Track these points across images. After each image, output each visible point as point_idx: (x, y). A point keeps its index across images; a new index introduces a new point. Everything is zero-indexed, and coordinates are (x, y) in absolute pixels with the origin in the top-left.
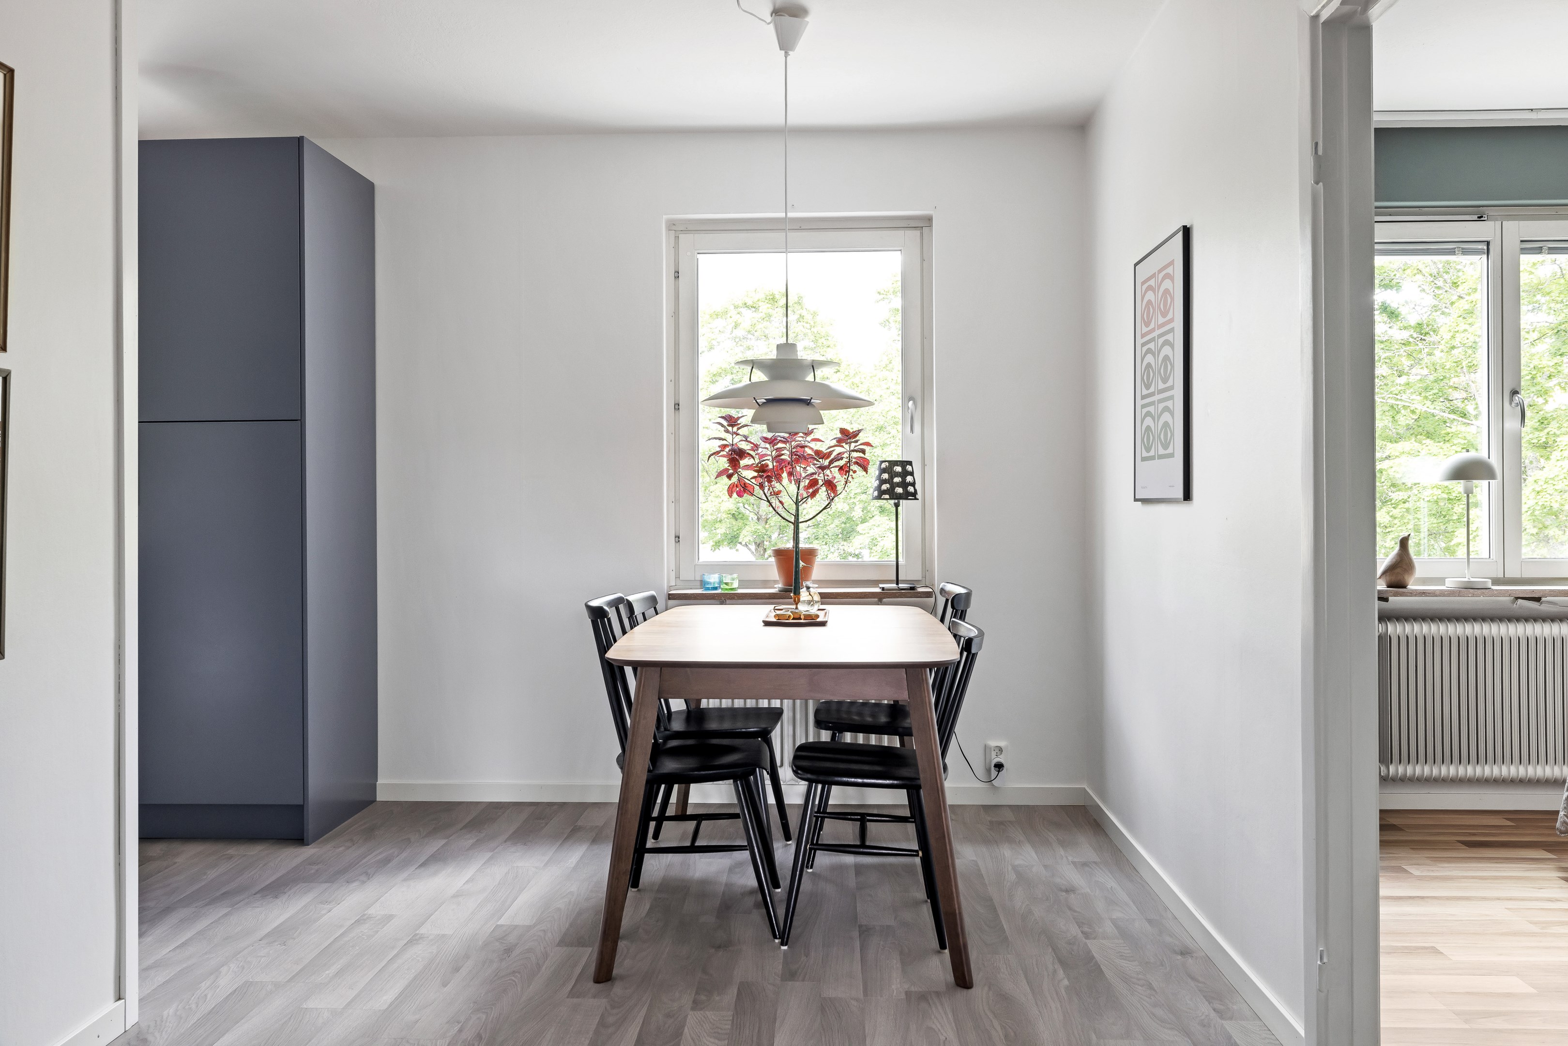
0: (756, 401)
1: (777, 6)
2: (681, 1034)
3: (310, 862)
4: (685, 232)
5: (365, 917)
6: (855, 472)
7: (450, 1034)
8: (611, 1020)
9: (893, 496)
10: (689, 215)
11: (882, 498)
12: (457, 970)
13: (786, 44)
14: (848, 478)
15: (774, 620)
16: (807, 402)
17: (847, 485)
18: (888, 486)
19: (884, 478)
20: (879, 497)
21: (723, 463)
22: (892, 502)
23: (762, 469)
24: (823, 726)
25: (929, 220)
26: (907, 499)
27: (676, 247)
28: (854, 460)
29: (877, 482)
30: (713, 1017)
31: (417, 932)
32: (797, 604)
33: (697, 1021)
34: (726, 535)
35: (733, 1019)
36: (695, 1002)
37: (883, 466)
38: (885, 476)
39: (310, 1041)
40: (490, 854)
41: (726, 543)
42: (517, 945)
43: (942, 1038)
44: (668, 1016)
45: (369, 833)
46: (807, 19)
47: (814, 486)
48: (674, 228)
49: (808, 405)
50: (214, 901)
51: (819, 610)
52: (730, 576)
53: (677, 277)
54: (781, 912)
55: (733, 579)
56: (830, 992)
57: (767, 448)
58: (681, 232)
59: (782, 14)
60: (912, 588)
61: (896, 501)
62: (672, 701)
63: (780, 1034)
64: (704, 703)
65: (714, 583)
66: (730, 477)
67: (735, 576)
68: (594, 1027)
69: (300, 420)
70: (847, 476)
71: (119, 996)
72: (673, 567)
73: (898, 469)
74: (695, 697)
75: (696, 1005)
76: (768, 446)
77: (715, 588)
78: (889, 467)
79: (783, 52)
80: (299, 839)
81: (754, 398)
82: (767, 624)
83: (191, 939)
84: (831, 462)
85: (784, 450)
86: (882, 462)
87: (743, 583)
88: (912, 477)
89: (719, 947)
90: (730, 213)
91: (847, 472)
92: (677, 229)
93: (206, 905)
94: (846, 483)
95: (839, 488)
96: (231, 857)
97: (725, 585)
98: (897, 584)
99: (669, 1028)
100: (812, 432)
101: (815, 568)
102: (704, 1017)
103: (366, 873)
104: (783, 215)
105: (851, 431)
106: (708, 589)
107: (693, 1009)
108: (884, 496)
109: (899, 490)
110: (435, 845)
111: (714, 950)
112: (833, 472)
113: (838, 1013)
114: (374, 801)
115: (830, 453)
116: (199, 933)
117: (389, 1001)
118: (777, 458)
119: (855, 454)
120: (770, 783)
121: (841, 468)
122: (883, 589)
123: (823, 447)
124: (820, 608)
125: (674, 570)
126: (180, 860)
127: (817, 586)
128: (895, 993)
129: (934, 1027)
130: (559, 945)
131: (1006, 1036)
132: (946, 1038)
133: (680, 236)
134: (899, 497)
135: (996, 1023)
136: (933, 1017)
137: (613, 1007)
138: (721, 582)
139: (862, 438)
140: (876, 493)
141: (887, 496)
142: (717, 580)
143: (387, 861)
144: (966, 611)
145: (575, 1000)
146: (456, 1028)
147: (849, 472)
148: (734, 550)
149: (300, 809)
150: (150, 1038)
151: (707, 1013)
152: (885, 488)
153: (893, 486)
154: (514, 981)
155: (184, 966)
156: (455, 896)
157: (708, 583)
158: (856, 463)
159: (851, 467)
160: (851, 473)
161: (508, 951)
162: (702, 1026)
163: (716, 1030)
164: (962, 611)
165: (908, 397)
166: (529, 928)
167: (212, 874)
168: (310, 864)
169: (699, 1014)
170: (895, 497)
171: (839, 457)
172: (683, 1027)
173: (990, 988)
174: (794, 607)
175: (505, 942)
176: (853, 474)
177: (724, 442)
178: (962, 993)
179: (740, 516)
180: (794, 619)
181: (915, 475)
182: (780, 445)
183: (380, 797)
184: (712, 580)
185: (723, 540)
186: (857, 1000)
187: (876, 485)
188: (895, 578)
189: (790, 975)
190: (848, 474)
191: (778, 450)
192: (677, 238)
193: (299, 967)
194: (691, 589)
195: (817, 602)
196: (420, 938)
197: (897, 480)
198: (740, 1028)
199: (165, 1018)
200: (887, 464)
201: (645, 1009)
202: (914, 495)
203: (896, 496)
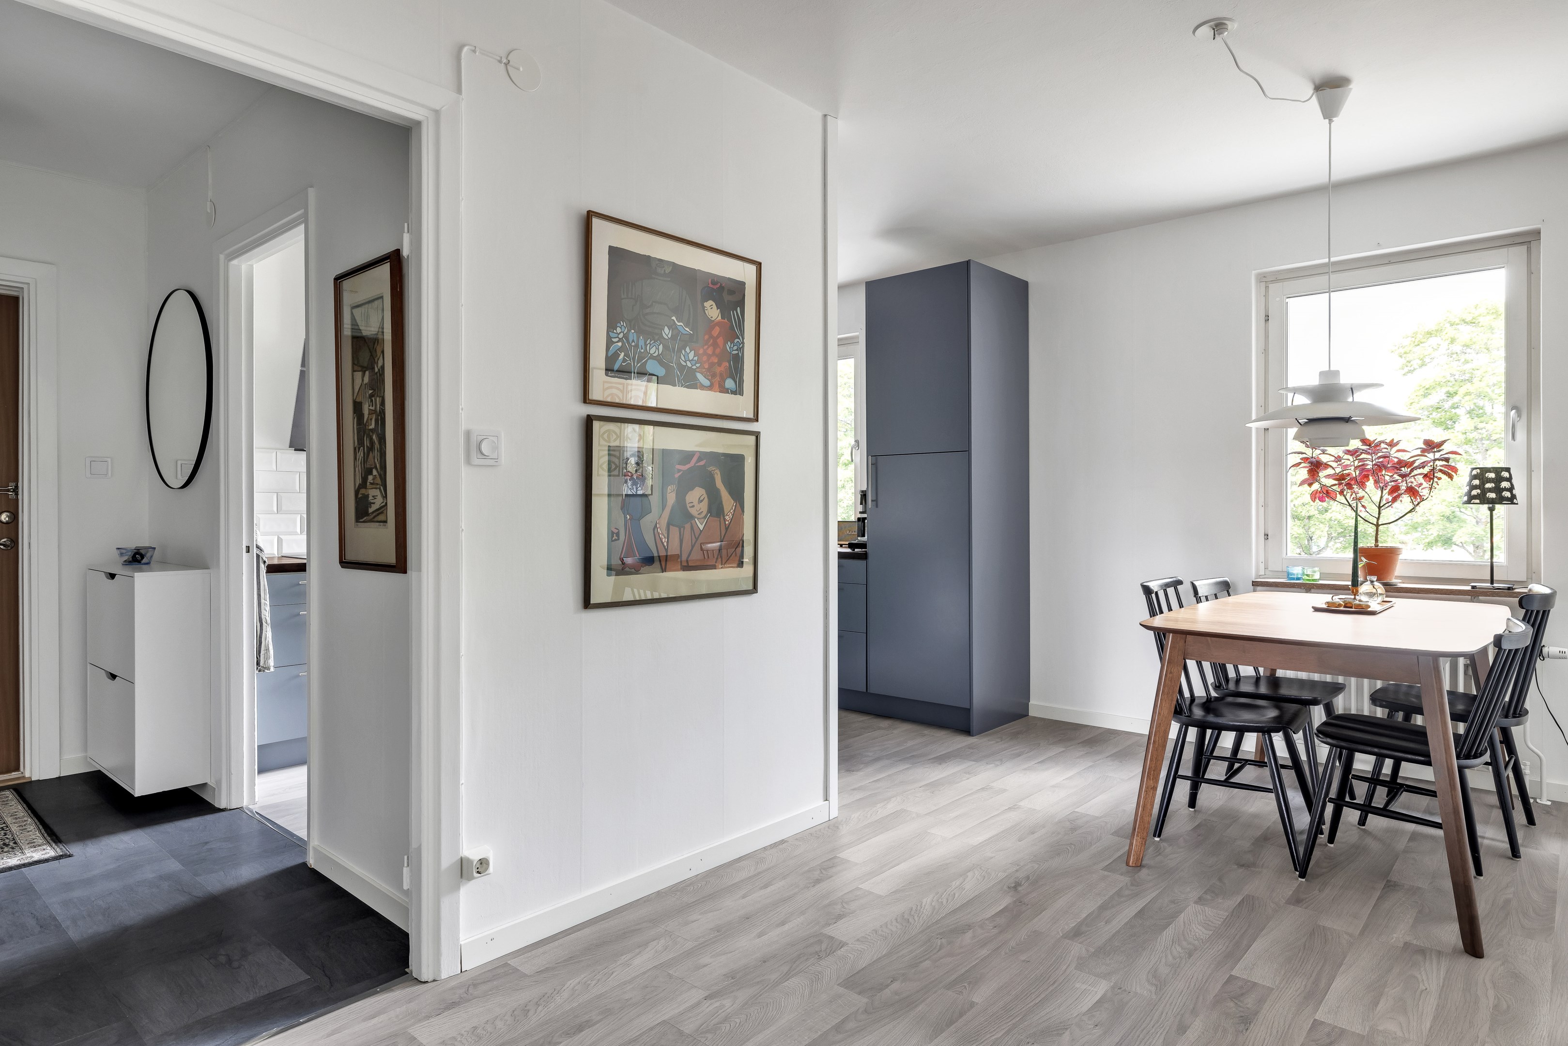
0: (1298, 421)
1: (1317, 82)
2: (1177, 917)
3: (970, 747)
4: (1276, 281)
5: (988, 787)
6: (1439, 479)
7: (1010, 871)
8: (1127, 892)
9: (1484, 501)
10: (1273, 268)
11: (1472, 502)
12: (1033, 833)
13: (1329, 112)
14: (1432, 484)
15: (1325, 606)
16: (1347, 420)
17: (1432, 491)
18: (1479, 491)
19: (1474, 484)
20: (1469, 502)
21: (1303, 473)
22: (1486, 506)
23: (1340, 478)
24: (1378, 703)
25: (1536, 234)
26: (1501, 503)
27: (1266, 296)
28: (1438, 468)
29: (1468, 487)
30: (1209, 912)
31: (1018, 804)
32: (1355, 595)
33: (1195, 912)
34: (1439, 536)
35: (1226, 918)
36: (1200, 898)
37: (1474, 472)
38: (1476, 482)
39: (923, 851)
40: (1092, 764)
41: (1440, 544)
42: (1081, 827)
43: (1422, 987)
44: (1173, 902)
45: (1015, 735)
46: (1350, 87)
47: (1395, 492)
48: (1265, 279)
49: (1347, 422)
50: (904, 760)
51: (1383, 601)
52: (1311, 570)
53: (1267, 320)
54: (1301, 850)
55: (1315, 572)
56: (1327, 922)
57: (1349, 460)
58: (1270, 282)
59: (1325, 88)
60: (1509, 589)
61: (1491, 505)
62: (1241, 668)
63: (1262, 940)
64: (1280, 673)
65: (1297, 574)
66: (1310, 485)
67: (1316, 569)
68: (1111, 893)
69: (968, 451)
70: (1432, 482)
71: (826, 799)
72: (1262, 559)
73: (1492, 475)
74: (1221, 662)
75: (1200, 900)
76: (1350, 458)
77: (1298, 579)
78: (1481, 474)
79: (1327, 121)
80: (967, 731)
81: (1296, 419)
82: (1317, 610)
83: (883, 778)
84: (1412, 471)
85: (1367, 461)
86: (1473, 469)
87: (1323, 576)
88: (1509, 483)
89: (1243, 866)
90: (1315, 260)
91: (1431, 479)
92: (1267, 280)
93: (899, 761)
94: (1431, 489)
95: (1424, 492)
96: (924, 735)
97: (1306, 576)
98: (1492, 583)
99: (1169, 910)
100: (1398, 444)
101: (1398, 565)
102: (1202, 911)
103: (1001, 760)
104: (1326, 260)
105: (1436, 442)
106: (1293, 579)
107: (1196, 903)
108: (1473, 500)
109: (1492, 495)
110: (1057, 749)
111: (1236, 867)
112: (1417, 480)
113: (1326, 940)
114: (1026, 715)
115: (1414, 462)
116: (889, 776)
117: (980, 841)
118: (1362, 468)
119: (1438, 463)
120: (1303, 743)
121: (1425, 476)
122: (1473, 587)
123: (1405, 457)
124: (1384, 600)
125: (1263, 562)
126: (895, 732)
127: (1401, 581)
128: (1393, 940)
129: (1419, 976)
130: (1112, 834)
131: (1496, 1007)
132: (1426, 989)
133: (1270, 285)
134: (1493, 502)
135: (1491, 993)
136: (1422, 969)
137: (1132, 885)
138: (1303, 574)
139: (1446, 448)
140: (1466, 498)
141: (1478, 501)
142: (1301, 572)
143: (1019, 755)
144: (1549, 611)
145: (1106, 873)
146: (1015, 869)
147: (1433, 479)
148: (1449, 551)
149: (967, 711)
150: (841, 827)
151: (1206, 908)
152: (1476, 494)
153: (1484, 491)
154: (1068, 850)
155: (873, 792)
156: (1053, 786)
157: (1294, 574)
158: (1441, 471)
159: (1436, 475)
160: (1436, 480)
161: (1074, 829)
162: (1197, 916)
163: (1207, 922)
164: (1544, 612)
165: (1513, 405)
166: (1097, 818)
167: (910, 744)
168: (969, 748)
169: (1199, 907)
170: (1486, 502)
171: (1423, 466)
172: (1181, 912)
173: (1503, 964)
174: (1353, 597)
175: (1074, 823)
176: (1437, 481)
177: (1304, 456)
178: (1468, 961)
179: (1456, 519)
180: (1345, 607)
181: (1514, 481)
182: (1363, 456)
183: (1032, 713)
184: (1295, 572)
185: (1436, 541)
186: (1351, 935)
187: (1467, 491)
188: (1489, 578)
189: (1296, 900)
190: (1432, 481)
191: (1361, 460)
192: (1267, 287)
193: (935, 808)
194: (1279, 578)
195: (1381, 594)
196: (1018, 808)
197: (1489, 485)
198: (1229, 926)
199: (852, 818)
200: (1478, 471)
201: (1157, 892)
202: (1512, 500)
203: (1488, 501)
